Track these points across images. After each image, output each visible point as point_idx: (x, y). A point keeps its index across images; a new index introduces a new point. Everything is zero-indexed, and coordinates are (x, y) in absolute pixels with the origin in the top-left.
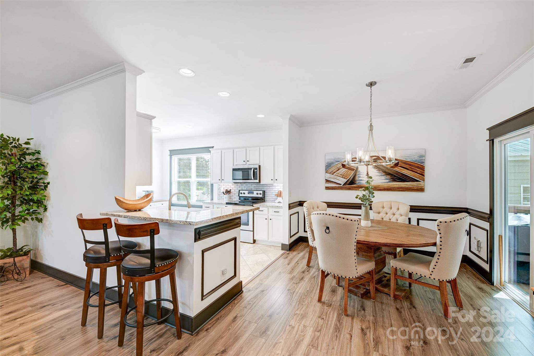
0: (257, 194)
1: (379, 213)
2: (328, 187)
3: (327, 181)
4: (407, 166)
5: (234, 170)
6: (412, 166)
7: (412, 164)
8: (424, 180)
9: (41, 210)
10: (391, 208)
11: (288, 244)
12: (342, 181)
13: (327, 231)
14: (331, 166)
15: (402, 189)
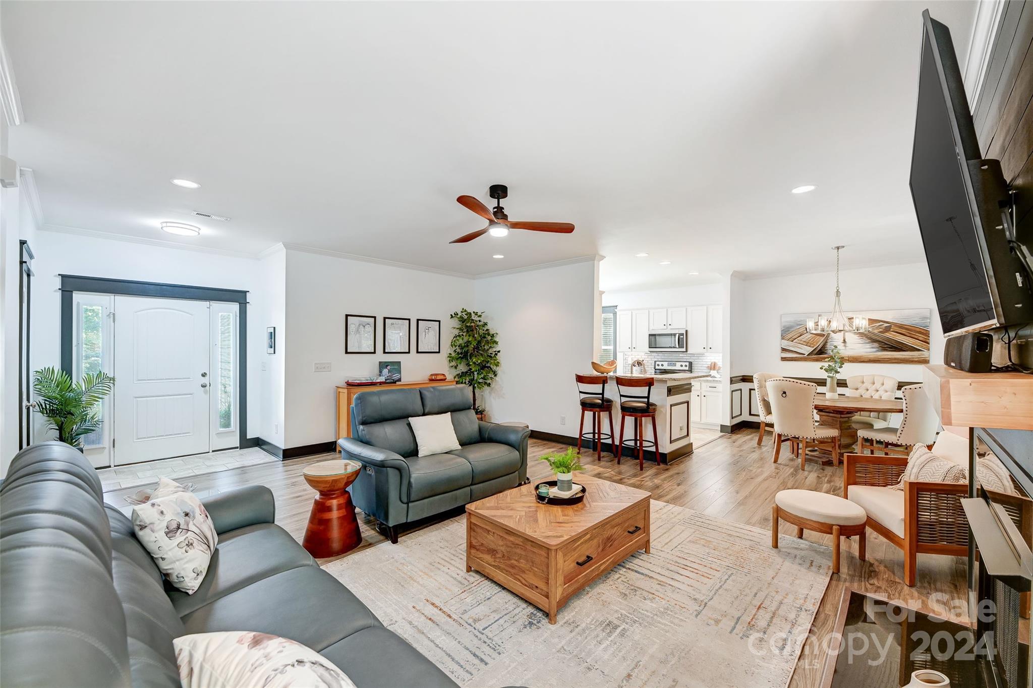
0: (682, 366)
1: (857, 389)
2: (785, 358)
3: (784, 350)
4: (903, 331)
5: (650, 335)
6: (911, 331)
7: (910, 328)
8: (929, 350)
9: (491, 375)
10: (874, 383)
11: (729, 425)
12: (807, 350)
13: (784, 395)
14: (789, 331)
15: (896, 361)
